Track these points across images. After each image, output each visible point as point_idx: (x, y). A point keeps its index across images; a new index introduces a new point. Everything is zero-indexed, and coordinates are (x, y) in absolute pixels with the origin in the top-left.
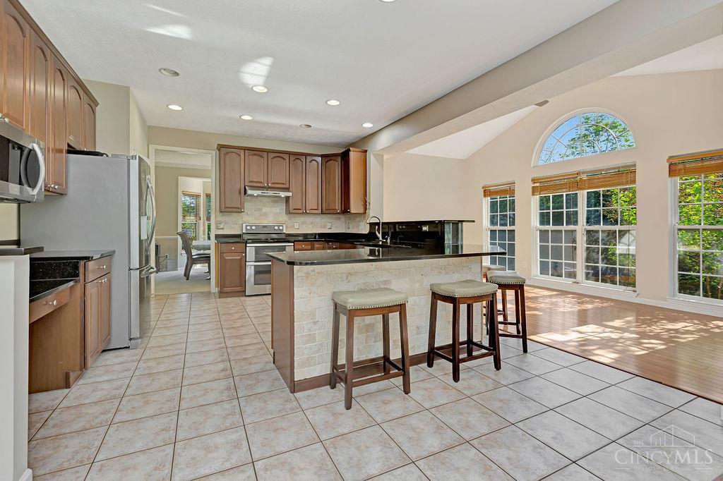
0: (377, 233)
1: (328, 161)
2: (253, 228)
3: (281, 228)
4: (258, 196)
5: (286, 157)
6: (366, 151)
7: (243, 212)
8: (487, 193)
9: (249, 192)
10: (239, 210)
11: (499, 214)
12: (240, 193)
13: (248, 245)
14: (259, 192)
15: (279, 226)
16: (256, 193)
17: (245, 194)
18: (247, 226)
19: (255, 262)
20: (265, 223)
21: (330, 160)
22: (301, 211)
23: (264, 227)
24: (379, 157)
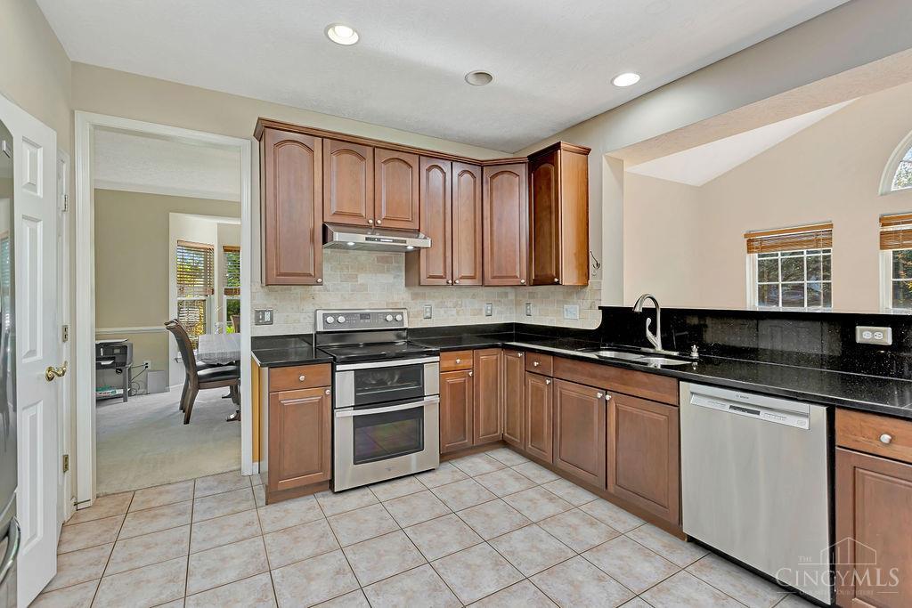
0: (649, 334)
1: (497, 175)
2: (341, 319)
3: (399, 317)
4: (358, 247)
5: (413, 160)
6: (586, 152)
7: (321, 284)
8: (752, 243)
9: (338, 237)
10: (309, 279)
11: (780, 283)
12: (313, 240)
13: (339, 367)
14: (361, 238)
15: (394, 315)
16: (352, 239)
17: (325, 241)
18: (325, 316)
19: (356, 407)
20: (365, 307)
21: (503, 172)
22: (443, 282)
23: (364, 316)
24: (618, 165)
